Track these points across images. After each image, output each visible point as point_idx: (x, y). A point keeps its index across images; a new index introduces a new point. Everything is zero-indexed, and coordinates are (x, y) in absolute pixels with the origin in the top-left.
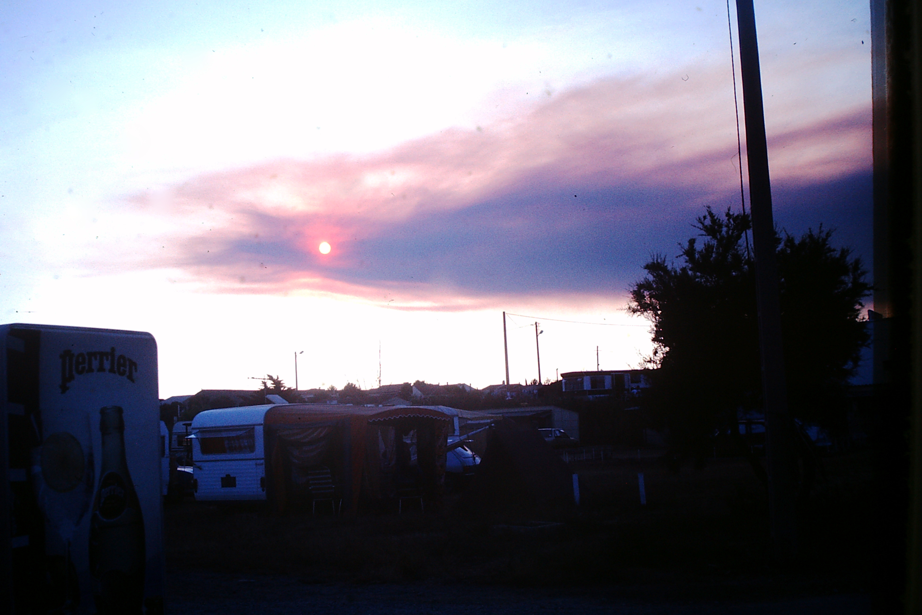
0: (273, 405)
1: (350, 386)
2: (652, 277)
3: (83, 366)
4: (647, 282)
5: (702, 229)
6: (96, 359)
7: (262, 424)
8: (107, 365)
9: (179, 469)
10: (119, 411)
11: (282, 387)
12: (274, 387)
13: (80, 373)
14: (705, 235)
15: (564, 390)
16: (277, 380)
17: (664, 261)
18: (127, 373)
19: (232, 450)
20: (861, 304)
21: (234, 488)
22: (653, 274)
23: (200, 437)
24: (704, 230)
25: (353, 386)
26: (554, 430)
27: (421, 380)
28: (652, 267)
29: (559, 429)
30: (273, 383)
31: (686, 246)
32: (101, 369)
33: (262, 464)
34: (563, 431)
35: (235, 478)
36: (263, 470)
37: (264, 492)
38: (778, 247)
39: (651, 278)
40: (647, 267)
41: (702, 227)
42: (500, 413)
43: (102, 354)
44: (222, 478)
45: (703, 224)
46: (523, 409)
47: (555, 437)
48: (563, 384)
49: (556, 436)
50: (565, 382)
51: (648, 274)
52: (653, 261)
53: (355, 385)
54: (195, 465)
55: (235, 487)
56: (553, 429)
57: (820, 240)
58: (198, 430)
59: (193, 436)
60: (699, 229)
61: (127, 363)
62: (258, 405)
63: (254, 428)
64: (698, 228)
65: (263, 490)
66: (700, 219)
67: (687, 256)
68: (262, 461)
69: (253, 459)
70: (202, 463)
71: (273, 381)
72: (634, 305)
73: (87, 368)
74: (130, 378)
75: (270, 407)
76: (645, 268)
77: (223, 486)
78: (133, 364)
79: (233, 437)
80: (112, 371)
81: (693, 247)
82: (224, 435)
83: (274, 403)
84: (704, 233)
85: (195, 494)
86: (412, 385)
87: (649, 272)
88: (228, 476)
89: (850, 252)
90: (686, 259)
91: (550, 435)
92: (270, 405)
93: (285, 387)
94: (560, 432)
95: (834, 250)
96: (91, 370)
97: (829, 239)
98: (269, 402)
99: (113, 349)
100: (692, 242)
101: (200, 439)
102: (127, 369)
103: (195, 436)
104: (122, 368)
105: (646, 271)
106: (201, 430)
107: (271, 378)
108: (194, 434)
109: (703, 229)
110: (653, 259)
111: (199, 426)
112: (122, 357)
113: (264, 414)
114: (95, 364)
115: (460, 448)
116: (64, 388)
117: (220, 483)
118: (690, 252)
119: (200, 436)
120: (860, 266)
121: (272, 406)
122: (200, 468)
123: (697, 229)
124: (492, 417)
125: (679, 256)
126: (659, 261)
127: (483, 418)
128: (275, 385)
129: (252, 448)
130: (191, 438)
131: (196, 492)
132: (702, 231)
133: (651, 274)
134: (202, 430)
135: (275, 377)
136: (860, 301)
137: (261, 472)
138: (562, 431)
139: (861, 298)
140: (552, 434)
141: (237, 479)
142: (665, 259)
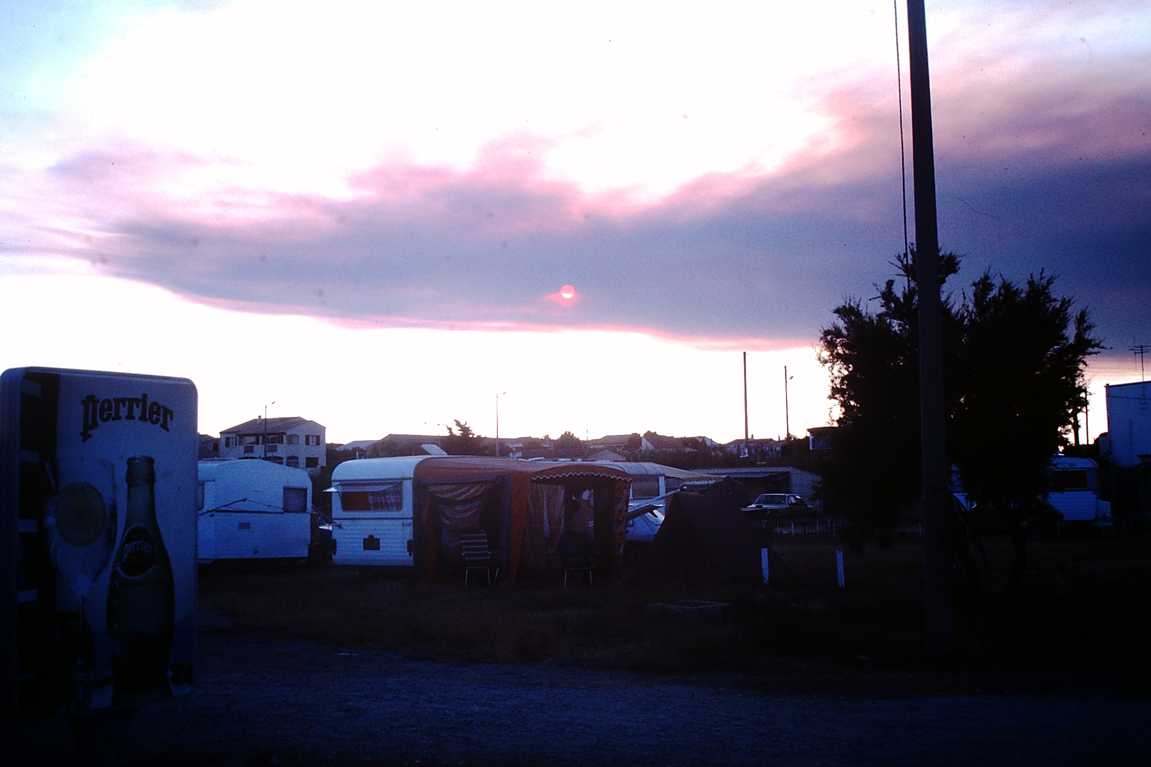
0: (429, 456)
1: (567, 435)
2: (843, 322)
3: (109, 412)
4: (835, 328)
5: (900, 269)
6: (124, 406)
7: (411, 478)
8: (137, 412)
9: (320, 527)
10: (150, 461)
11: (471, 434)
12: (461, 434)
13: (105, 420)
14: (903, 276)
15: (811, 448)
16: (464, 425)
17: (858, 305)
18: (161, 422)
19: (377, 506)
20: (1085, 363)
21: (377, 551)
22: (843, 318)
23: (341, 491)
24: (903, 270)
25: (571, 435)
26: (789, 496)
27: (652, 431)
28: (843, 312)
29: (794, 495)
30: (460, 429)
31: (883, 287)
32: (130, 416)
33: (410, 525)
34: (799, 497)
35: (378, 540)
36: (410, 532)
37: (412, 557)
38: (989, 294)
39: (841, 324)
40: (837, 311)
41: (902, 265)
42: (725, 474)
43: (132, 401)
44: (364, 539)
45: (902, 262)
46: (758, 470)
47: (789, 504)
48: (811, 441)
49: (790, 502)
50: (812, 439)
51: (837, 319)
52: (844, 304)
53: (573, 434)
54: (335, 523)
55: (379, 549)
56: (787, 495)
57: (1040, 287)
58: (338, 483)
59: (332, 490)
60: (897, 268)
61: (162, 410)
62: (409, 456)
63: (401, 483)
64: (896, 266)
65: (410, 555)
66: (899, 256)
67: (883, 299)
68: (411, 521)
69: (400, 519)
70: (342, 521)
71: (460, 427)
72: (826, 354)
73: (113, 415)
74: (164, 426)
75: (421, 459)
76: (835, 312)
77: (365, 549)
78: (168, 413)
79: (379, 492)
80: (143, 418)
81: (891, 289)
82: (369, 489)
83: (430, 454)
84: (903, 273)
85: (334, 557)
86: (642, 435)
87: (839, 317)
88: (371, 537)
89: (1072, 302)
90: (881, 303)
91: (783, 502)
92: (424, 456)
93: (474, 435)
94: (795, 498)
95: (1055, 300)
96: (118, 417)
97: (1051, 286)
98: (424, 452)
99: (145, 396)
100: (890, 284)
101: (340, 493)
102: (161, 418)
103: (336, 489)
104: (155, 416)
105: (836, 315)
106: (342, 482)
107: (458, 423)
108: (334, 487)
109: (902, 268)
110: (846, 303)
111: (340, 478)
112: (155, 404)
113: (414, 468)
114: (124, 411)
115: (649, 514)
116: (86, 436)
117: (362, 545)
118: (888, 296)
119: (340, 489)
120: (1086, 318)
121: (425, 458)
122: (340, 527)
123: (894, 267)
124: (715, 479)
125: (873, 298)
126: (852, 304)
127: (698, 479)
128: (462, 432)
129: (399, 506)
130: (331, 493)
131: (335, 554)
132: (900, 270)
133: (842, 319)
134: (344, 483)
135: (462, 423)
136: (1085, 360)
137: (408, 533)
138: (797, 497)
139: (1086, 356)
140: (785, 500)
141: (381, 541)
142: (859, 302)
